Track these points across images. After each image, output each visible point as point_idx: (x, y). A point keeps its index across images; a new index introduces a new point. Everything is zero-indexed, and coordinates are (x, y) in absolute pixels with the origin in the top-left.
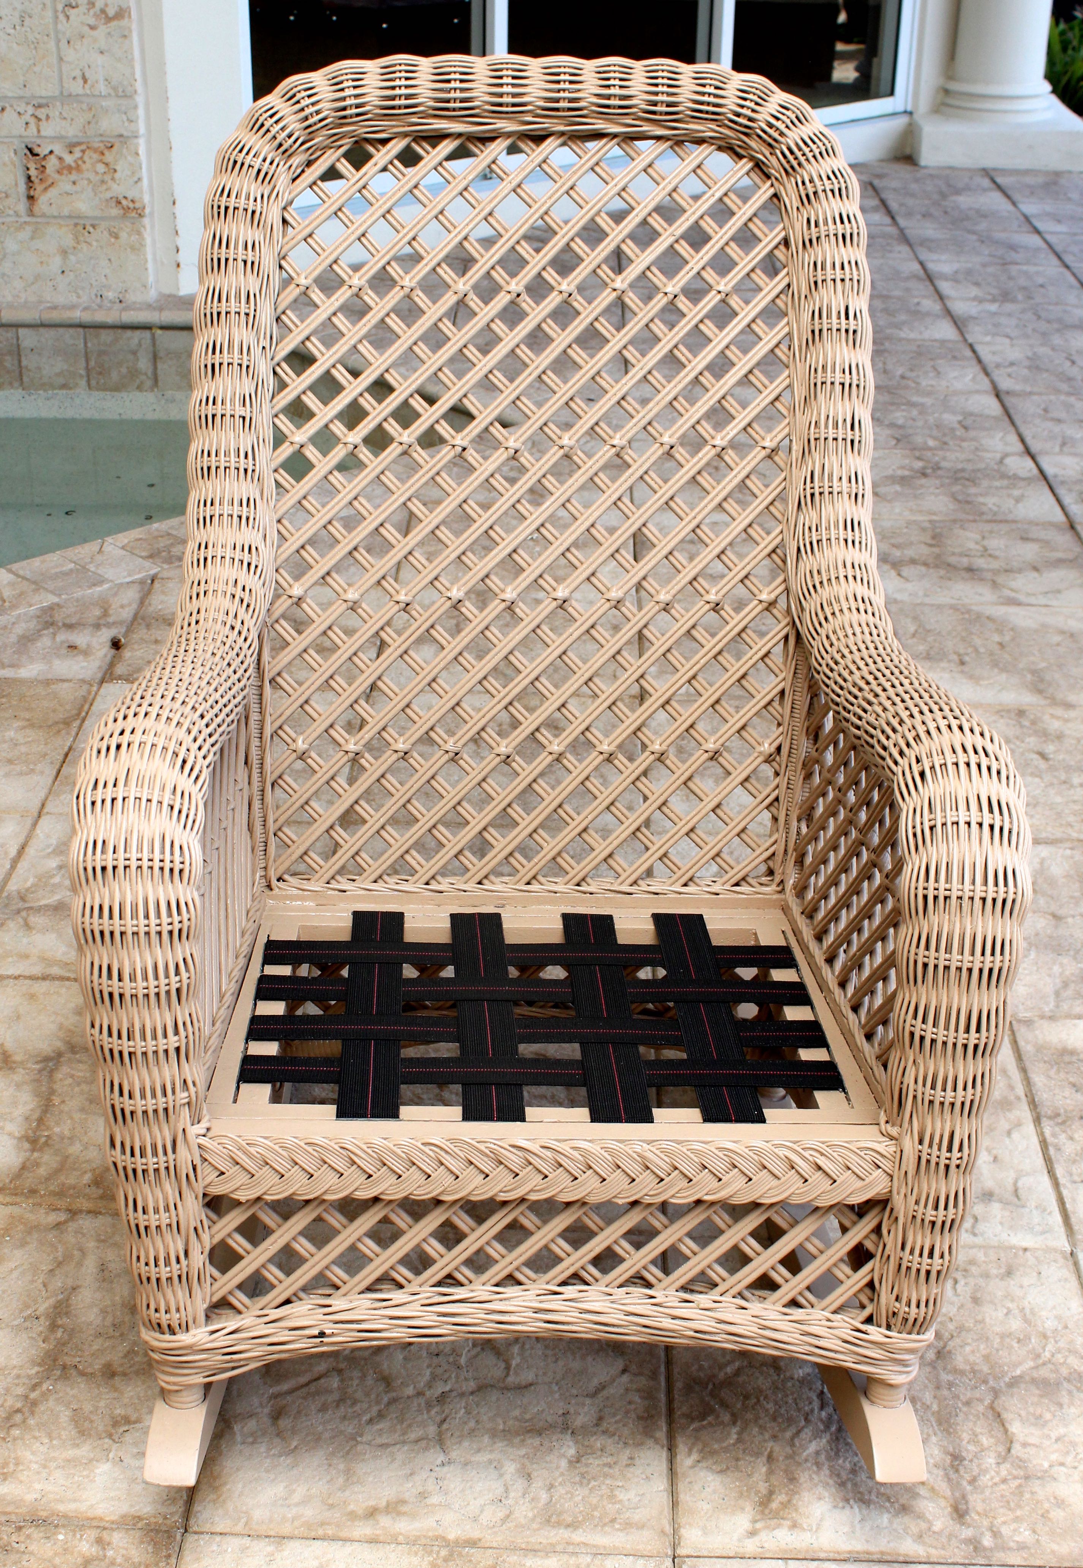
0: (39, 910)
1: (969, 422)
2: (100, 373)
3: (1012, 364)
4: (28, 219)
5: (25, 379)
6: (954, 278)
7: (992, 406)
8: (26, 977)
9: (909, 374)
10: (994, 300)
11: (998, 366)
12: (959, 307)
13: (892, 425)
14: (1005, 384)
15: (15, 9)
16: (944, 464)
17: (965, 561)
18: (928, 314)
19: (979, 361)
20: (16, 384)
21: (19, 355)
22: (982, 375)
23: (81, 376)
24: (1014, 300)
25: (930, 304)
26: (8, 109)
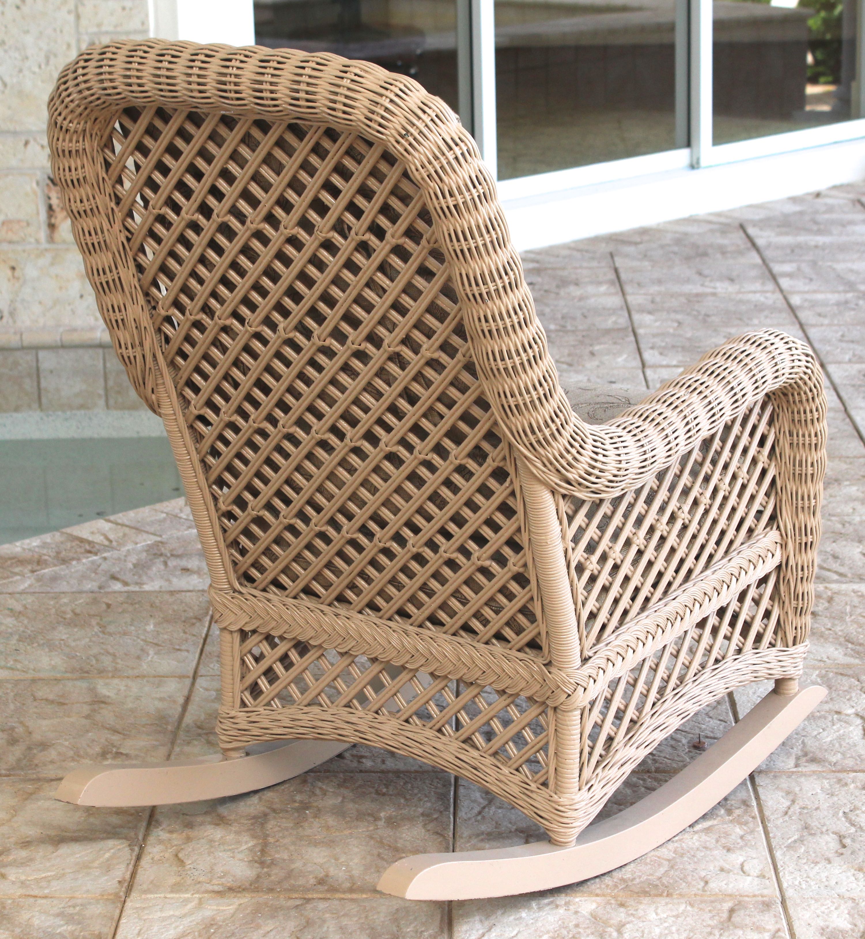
2: (119, 392)
4: (48, 246)
5: (44, 400)
15: (40, 49)
20: (35, 405)
21: (38, 376)
23: (100, 396)
26: (32, 143)
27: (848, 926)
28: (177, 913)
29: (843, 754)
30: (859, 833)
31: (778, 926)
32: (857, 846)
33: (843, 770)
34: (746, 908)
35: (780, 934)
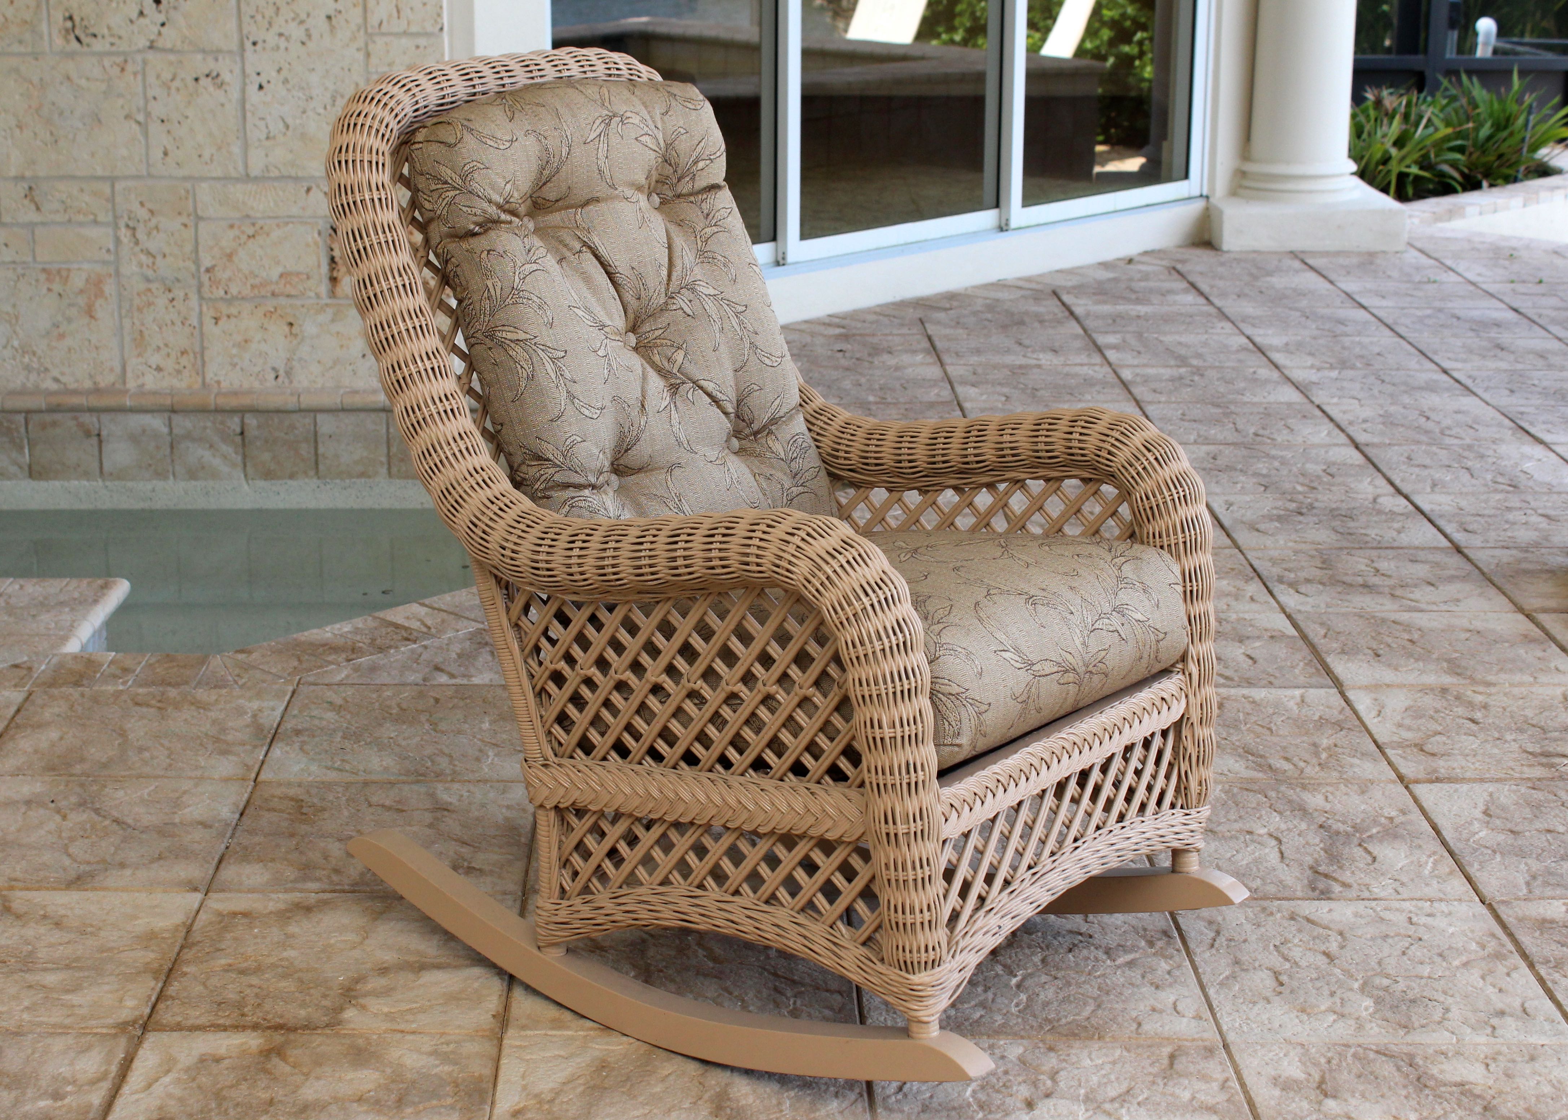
1: (1333, 470)
2: (402, 460)
3: (1365, 421)
4: (329, 301)
5: (321, 467)
6: (1287, 349)
7: (1353, 457)
9: (1261, 432)
10: (1332, 367)
11: (1351, 423)
12: (1298, 375)
13: (1256, 474)
14: (1361, 438)
15: (326, 89)
16: (1316, 504)
17: (1360, 580)
18: (1267, 381)
19: (1331, 419)
20: (312, 473)
21: (316, 442)
22: (1337, 431)
23: (382, 463)
24: (1353, 367)
25: (1265, 372)
26: (314, 189)
27: (1302, 1076)
28: (562, 1053)
29: (1262, 879)
30: (1295, 969)
31: (1226, 1075)
32: (1295, 984)
33: (1265, 898)
34: (1187, 1054)
35: (1229, 1083)
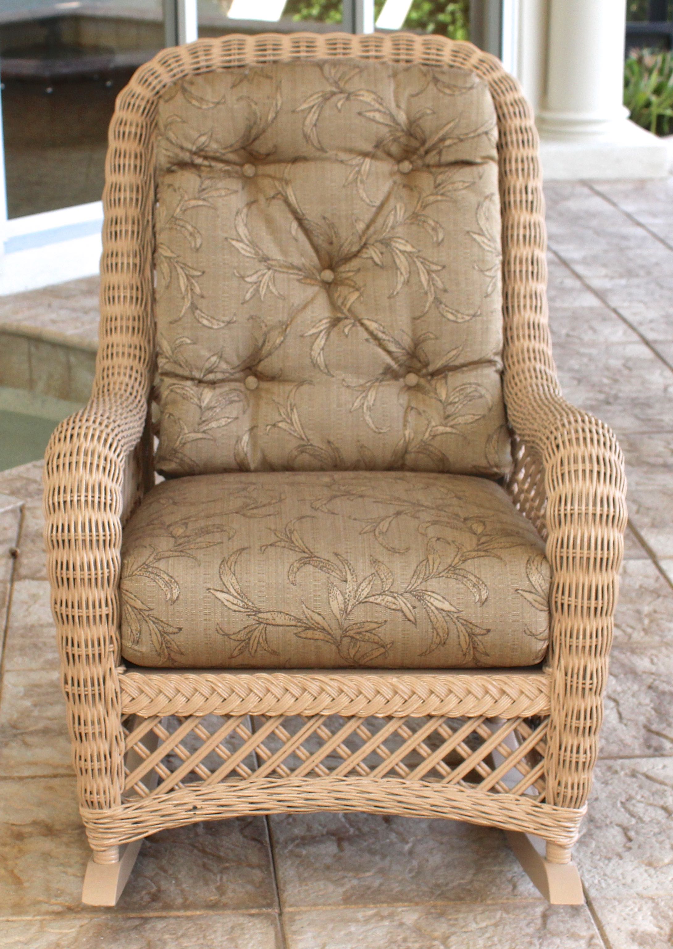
0: (32, 733)
1: (630, 364)
3: (651, 321)
6: (584, 261)
7: (645, 352)
8: (40, 777)
9: (572, 333)
10: (621, 276)
11: (641, 324)
12: (596, 283)
13: (571, 370)
14: (651, 336)
16: (621, 395)
17: (660, 461)
18: (572, 290)
19: (625, 320)
22: (630, 331)
24: (637, 276)
25: (570, 282)
27: (656, 930)
28: (22, 939)
29: (607, 739)
30: (640, 825)
31: (591, 932)
32: (641, 839)
33: (610, 757)
34: (557, 913)
35: (595, 941)
